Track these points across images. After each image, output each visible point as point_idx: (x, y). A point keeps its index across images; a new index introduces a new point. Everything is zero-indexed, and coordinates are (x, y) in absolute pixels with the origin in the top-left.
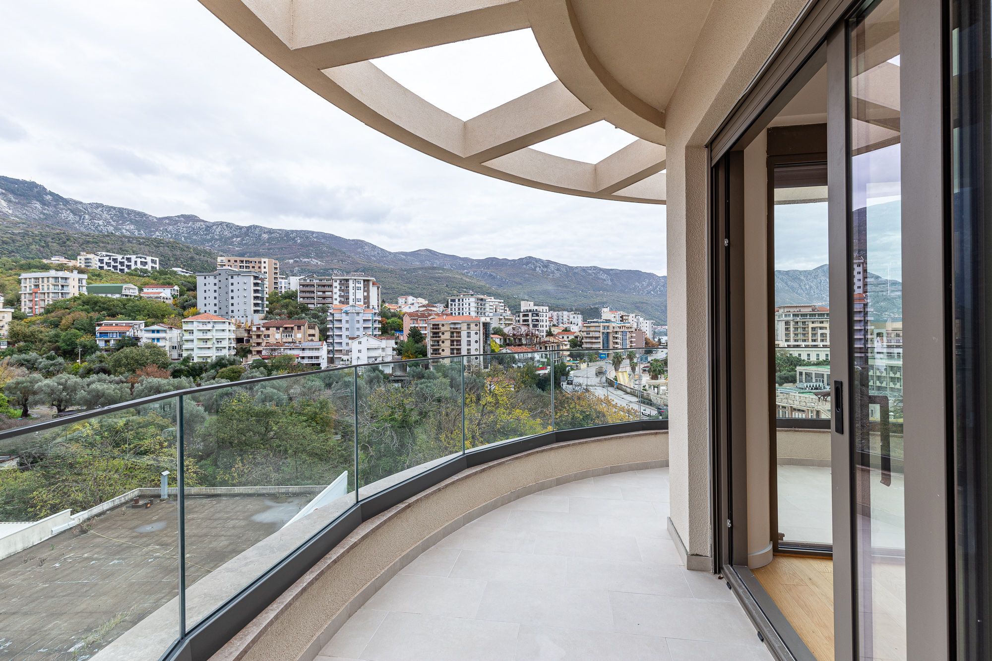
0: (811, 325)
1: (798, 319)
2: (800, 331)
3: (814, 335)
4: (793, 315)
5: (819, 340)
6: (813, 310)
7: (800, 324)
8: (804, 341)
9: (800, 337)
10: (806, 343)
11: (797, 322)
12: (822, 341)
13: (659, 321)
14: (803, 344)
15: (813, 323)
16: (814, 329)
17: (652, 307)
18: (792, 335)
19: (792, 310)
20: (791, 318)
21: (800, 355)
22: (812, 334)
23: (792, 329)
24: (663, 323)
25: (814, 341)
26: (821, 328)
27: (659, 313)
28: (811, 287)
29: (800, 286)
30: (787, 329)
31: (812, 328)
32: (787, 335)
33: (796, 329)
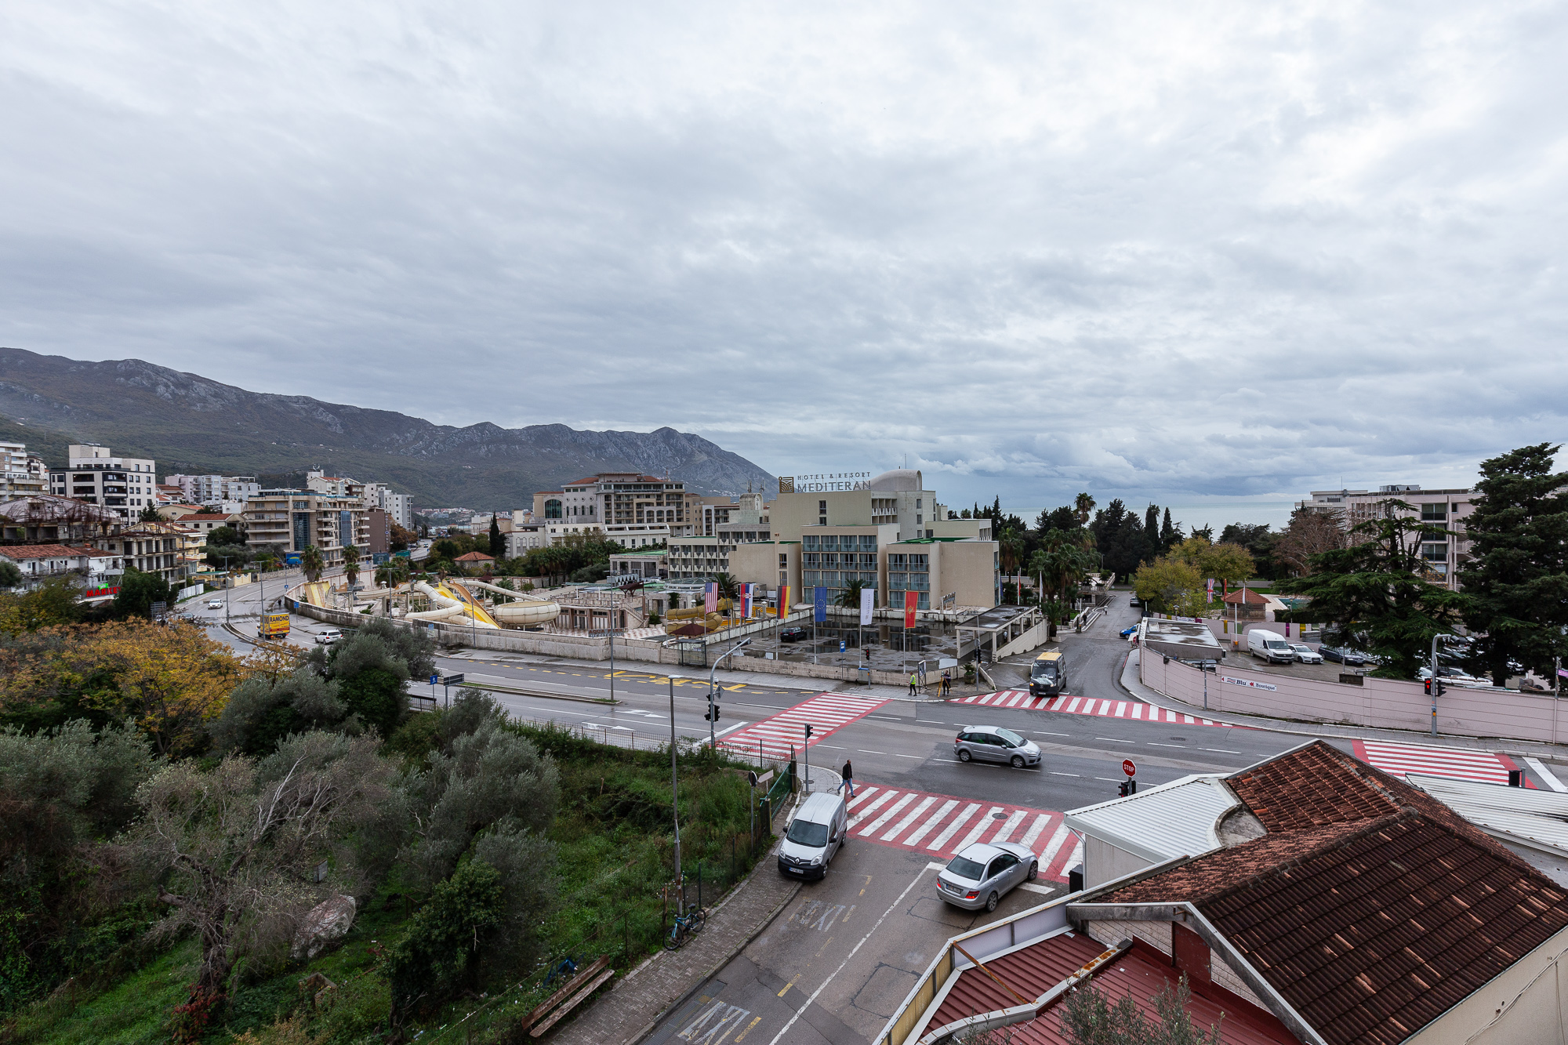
0: (636, 501)
1: (621, 492)
2: (623, 508)
3: (640, 513)
4: (615, 486)
5: (645, 521)
6: (639, 481)
7: (624, 500)
8: (628, 522)
9: (624, 516)
10: (631, 525)
11: (620, 496)
12: (649, 521)
13: (435, 500)
14: (627, 526)
15: (638, 497)
16: (639, 505)
17: (424, 476)
18: (613, 514)
19: (614, 479)
20: (612, 490)
21: (623, 541)
22: (638, 512)
23: (613, 506)
24: (443, 503)
25: (640, 521)
26: (648, 504)
27: (436, 488)
28: (649, 456)
29: (637, 454)
30: (608, 505)
31: (638, 504)
32: (608, 514)
33: (618, 506)
